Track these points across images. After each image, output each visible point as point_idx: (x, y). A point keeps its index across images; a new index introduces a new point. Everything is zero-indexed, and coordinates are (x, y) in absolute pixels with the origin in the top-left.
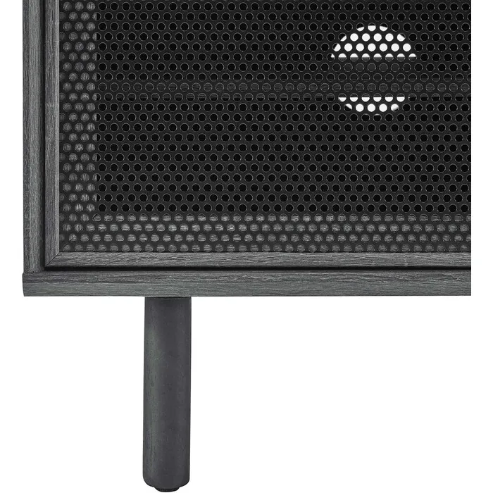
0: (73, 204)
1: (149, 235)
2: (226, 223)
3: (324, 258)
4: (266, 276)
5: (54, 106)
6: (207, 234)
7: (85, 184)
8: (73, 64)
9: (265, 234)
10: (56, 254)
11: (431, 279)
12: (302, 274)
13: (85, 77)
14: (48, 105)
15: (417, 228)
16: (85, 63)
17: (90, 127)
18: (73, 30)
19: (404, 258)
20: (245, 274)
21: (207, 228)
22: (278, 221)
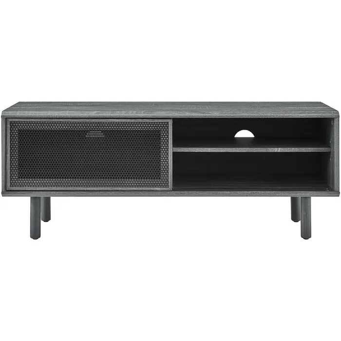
0: (13, 177)
1: (29, 183)
2: (46, 181)
3: (68, 189)
4: (54, 192)
5: (8, 155)
6: (42, 183)
7: (15, 172)
8: (13, 146)
9: (55, 183)
10: (9, 188)
11: (90, 193)
12: (62, 192)
13: (15, 149)
14: (7, 155)
15: (88, 182)
16: (16, 146)
17: (17, 160)
18: (13, 143)
19: (85, 189)
20: (50, 192)
21: (42, 182)
22: (63, 180)
